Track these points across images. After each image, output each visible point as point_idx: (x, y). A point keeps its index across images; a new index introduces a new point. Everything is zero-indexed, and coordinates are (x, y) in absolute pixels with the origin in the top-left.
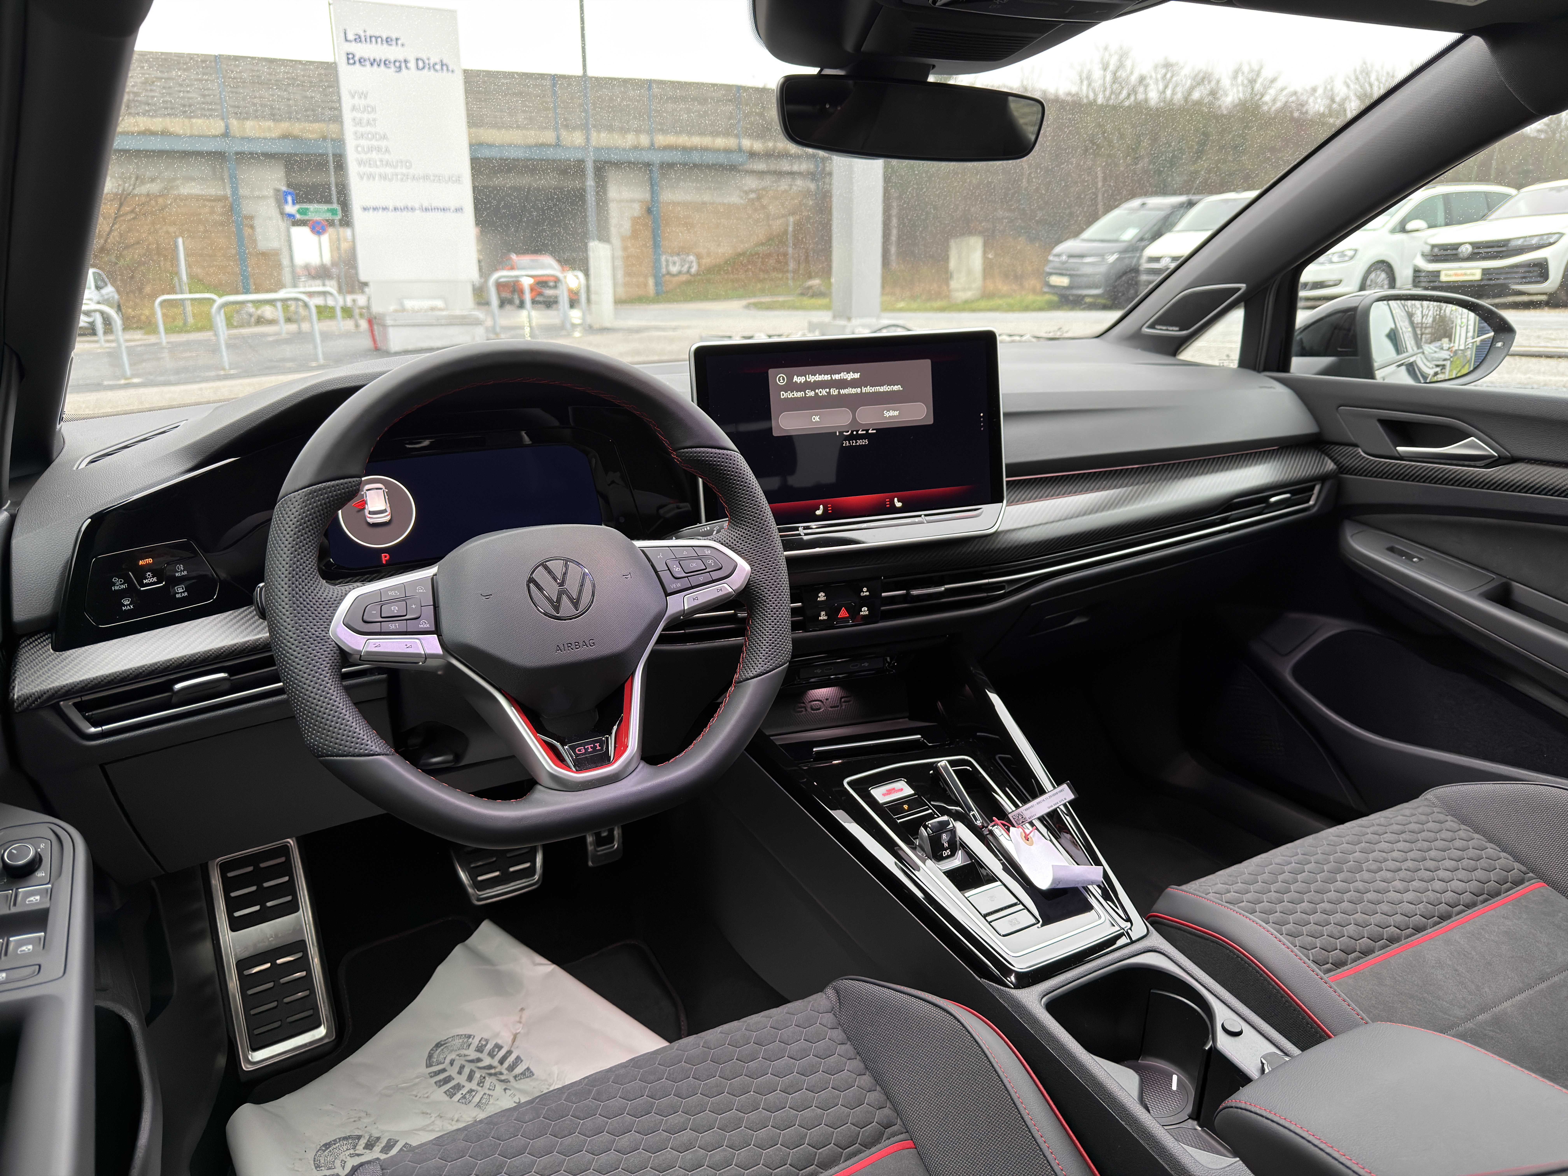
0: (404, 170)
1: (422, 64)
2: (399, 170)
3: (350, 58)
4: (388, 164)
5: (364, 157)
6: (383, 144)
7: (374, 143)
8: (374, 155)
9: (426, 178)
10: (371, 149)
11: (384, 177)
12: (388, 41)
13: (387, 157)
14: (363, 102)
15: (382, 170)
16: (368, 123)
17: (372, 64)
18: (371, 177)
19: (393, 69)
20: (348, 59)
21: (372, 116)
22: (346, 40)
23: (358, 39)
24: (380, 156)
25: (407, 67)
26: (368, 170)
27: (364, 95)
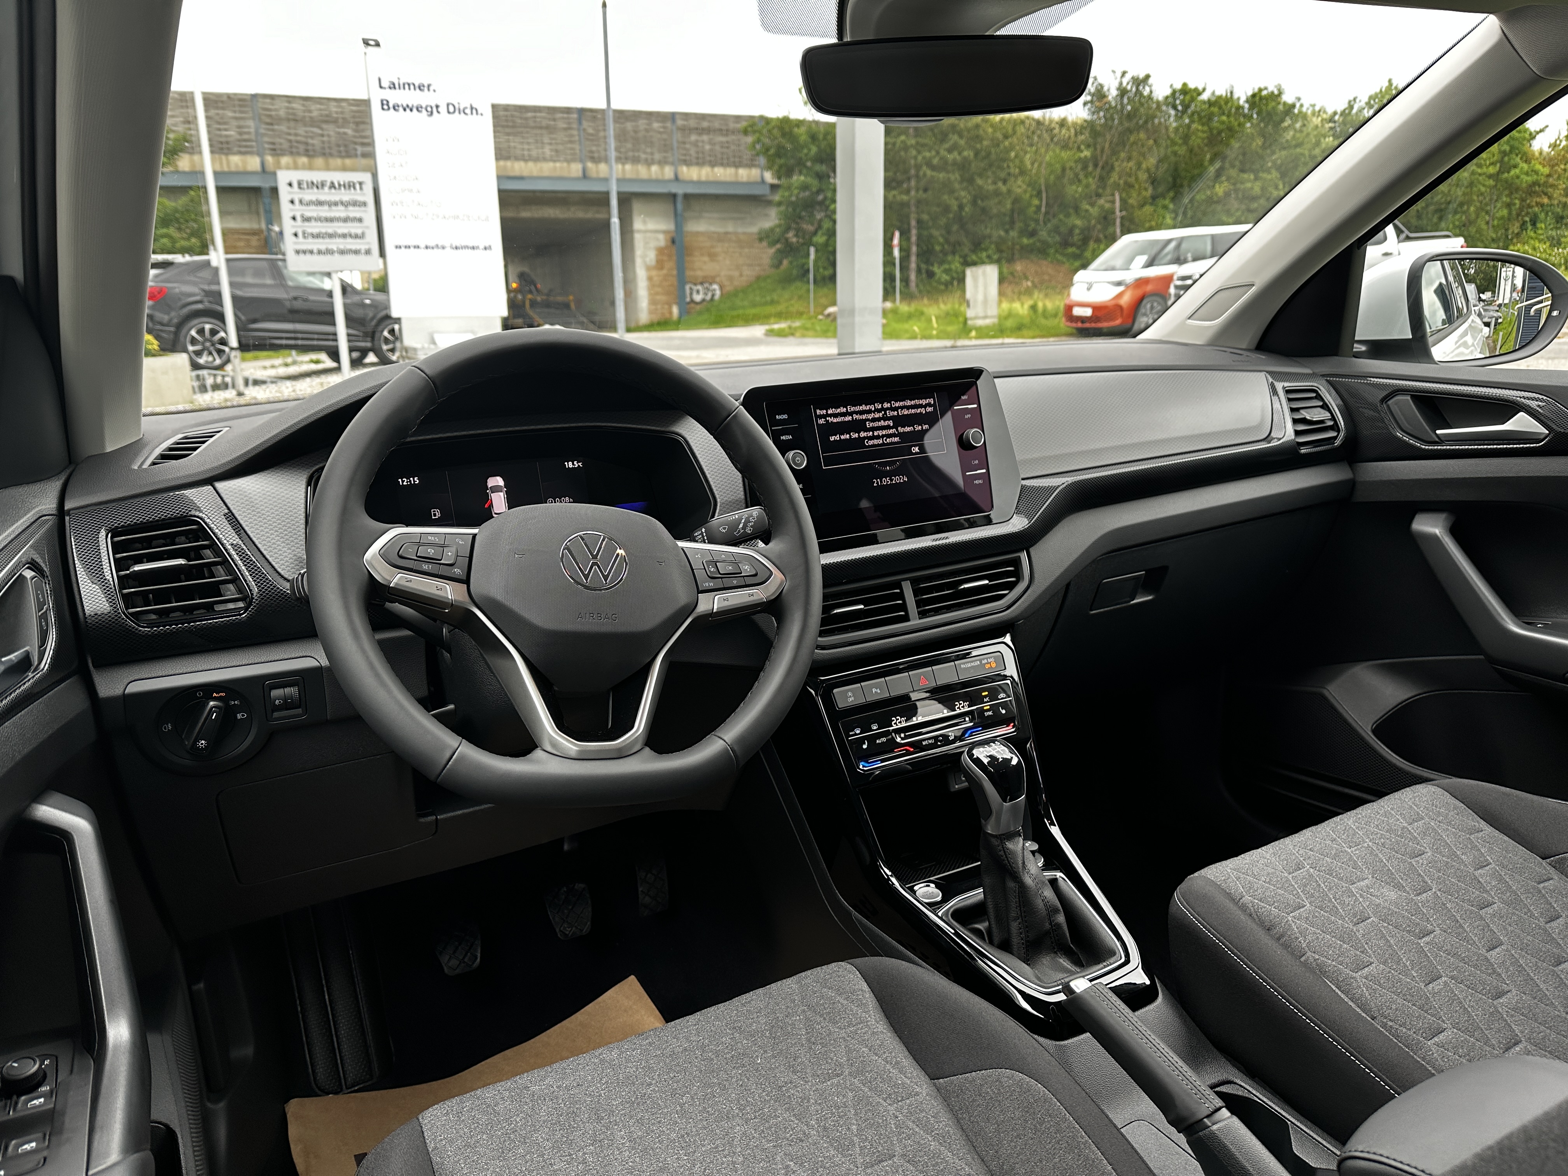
1: (453, 109)
3: (385, 105)
4: (419, 204)
5: (396, 198)
9: (456, 217)
11: (416, 217)
12: (421, 88)
13: (418, 197)
14: (396, 146)
17: (405, 110)
19: (425, 113)
20: (383, 104)
22: (381, 87)
23: (393, 86)
24: (412, 197)
25: (438, 112)
27: (397, 139)
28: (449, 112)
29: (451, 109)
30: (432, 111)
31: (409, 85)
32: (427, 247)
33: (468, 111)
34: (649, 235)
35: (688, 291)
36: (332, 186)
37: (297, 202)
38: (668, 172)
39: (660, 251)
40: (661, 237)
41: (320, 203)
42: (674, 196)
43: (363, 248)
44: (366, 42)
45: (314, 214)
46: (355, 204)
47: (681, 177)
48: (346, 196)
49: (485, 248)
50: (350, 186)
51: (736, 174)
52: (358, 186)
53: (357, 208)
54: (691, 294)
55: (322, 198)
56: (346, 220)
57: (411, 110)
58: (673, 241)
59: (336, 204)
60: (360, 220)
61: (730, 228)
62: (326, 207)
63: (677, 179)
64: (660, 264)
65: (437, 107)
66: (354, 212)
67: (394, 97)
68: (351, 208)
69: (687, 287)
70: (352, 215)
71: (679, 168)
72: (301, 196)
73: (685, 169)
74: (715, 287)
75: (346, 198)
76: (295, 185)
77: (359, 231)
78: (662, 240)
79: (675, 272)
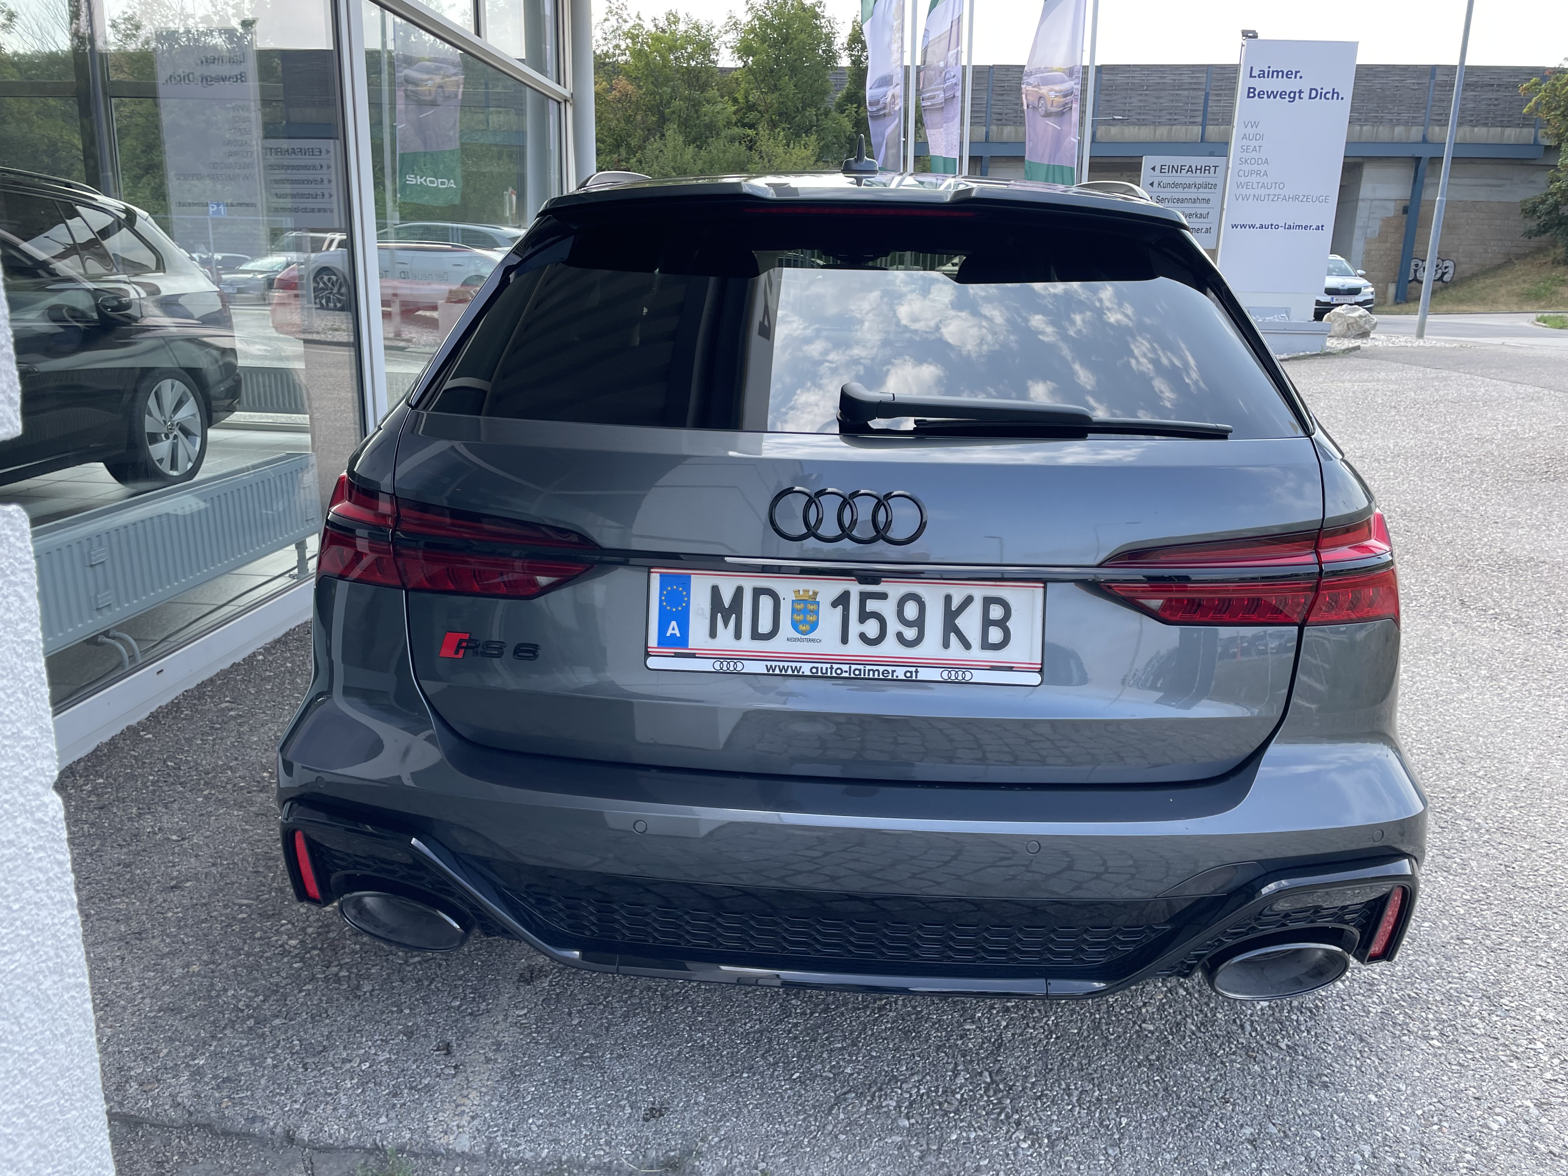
0: (1277, 191)
1: (1316, 94)
2: (1272, 191)
3: (1251, 92)
4: (1263, 186)
5: (1243, 180)
6: (1263, 168)
7: (1256, 167)
8: (1254, 179)
9: (1296, 198)
10: (1251, 173)
11: (1257, 198)
12: (1288, 75)
13: (1264, 179)
14: (1253, 131)
15: (1257, 192)
16: (1254, 149)
17: (1269, 97)
18: (1246, 198)
19: (1287, 99)
20: (1249, 92)
21: (1257, 143)
22: (1251, 76)
23: (1262, 74)
24: (1258, 179)
25: (1300, 98)
26: (1244, 191)
27: (1255, 125)
28: (1310, 98)
29: (1313, 95)
30: (1294, 96)
31: (1278, 72)
32: (1261, 227)
33: (1329, 96)
34: (1376, 203)
35: (1413, 267)
36: (1190, 170)
37: (1155, 184)
38: (1416, 133)
39: (1386, 221)
40: (1391, 205)
41: (1176, 185)
42: (1418, 159)
43: (1205, 226)
44: (1245, 34)
45: (1169, 196)
46: (1206, 186)
47: (1429, 138)
48: (1199, 178)
49: (1318, 228)
50: (1206, 169)
51: (1503, 133)
52: (1212, 169)
53: (1207, 190)
54: (1416, 271)
55: (1178, 181)
56: (1194, 201)
57: (1275, 97)
58: (1405, 210)
59: (1189, 186)
60: (1208, 201)
61: (1482, 195)
62: (1181, 190)
63: (1425, 140)
64: (1382, 237)
65: (1300, 92)
66: (1203, 194)
67: (1261, 85)
68: (1201, 190)
69: (1413, 263)
70: (1201, 196)
71: (1430, 128)
72: (1160, 179)
73: (1437, 129)
74: (1447, 263)
75: (1199, 181)
76: (1158, 169)
77: (1204, 212)
78: (1392, 210)
79: (1401, 245)
